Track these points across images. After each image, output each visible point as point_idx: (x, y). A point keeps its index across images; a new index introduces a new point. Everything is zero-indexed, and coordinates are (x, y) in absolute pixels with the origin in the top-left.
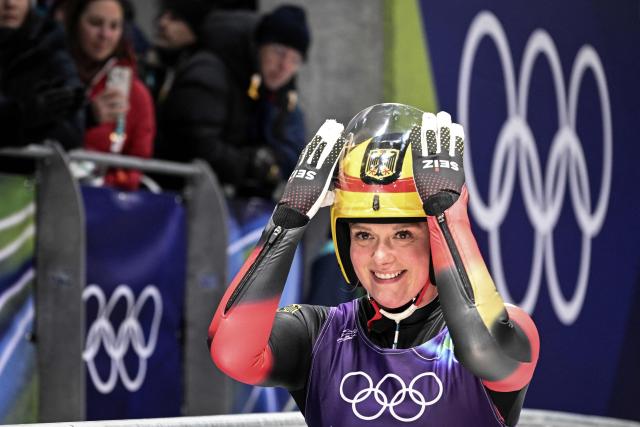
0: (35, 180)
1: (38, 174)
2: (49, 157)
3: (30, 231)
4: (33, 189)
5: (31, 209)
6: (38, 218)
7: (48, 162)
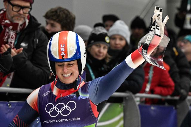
0: (123, 105)
1: (124, 102)
2: (128, 96)
3: (122, 123)
4: (122, 107)
5: (122, 115)
6: (124, 118)
7: (127, 98)
